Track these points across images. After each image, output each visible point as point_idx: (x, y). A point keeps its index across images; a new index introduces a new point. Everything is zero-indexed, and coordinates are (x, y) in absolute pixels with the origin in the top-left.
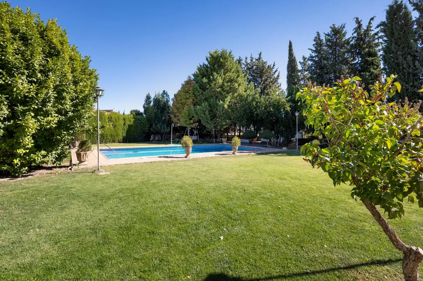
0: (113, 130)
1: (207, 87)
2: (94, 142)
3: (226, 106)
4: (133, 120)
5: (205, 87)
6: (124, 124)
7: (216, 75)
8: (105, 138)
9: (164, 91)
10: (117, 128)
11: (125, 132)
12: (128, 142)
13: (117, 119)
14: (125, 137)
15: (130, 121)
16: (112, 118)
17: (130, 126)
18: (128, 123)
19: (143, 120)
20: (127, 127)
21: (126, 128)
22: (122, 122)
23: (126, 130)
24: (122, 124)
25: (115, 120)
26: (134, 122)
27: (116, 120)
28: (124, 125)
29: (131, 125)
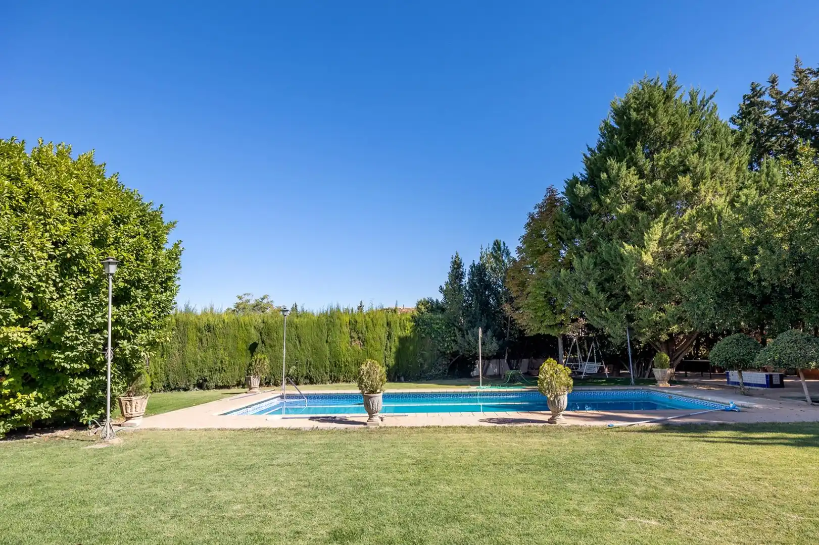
0: (361, 351)
1: (593, 209)
2: (320, 380)
3: (648, 259)
4: (413, 324)
5: (589, 210)
6: (389, 336)
7: (616, 166)
8: (343, 369)
9: (497, 244)
10: (369, 344)
11: (393, 355)
12: (402, 379)
13: (370, 324)
14: (394, 366)
15: (404, 327)
16: (356, 322)
17: (403, 340)
18: (398, 333)
19: (437, 324)
20: (397, 343)
21: (395, 344)
22: (382, 332)
23: (394, 350)
24: (384, 336)
25: (364, 326)
26: (414, 329)
27: (367, 327)
28: (388, 339)
29: (406, 337)
